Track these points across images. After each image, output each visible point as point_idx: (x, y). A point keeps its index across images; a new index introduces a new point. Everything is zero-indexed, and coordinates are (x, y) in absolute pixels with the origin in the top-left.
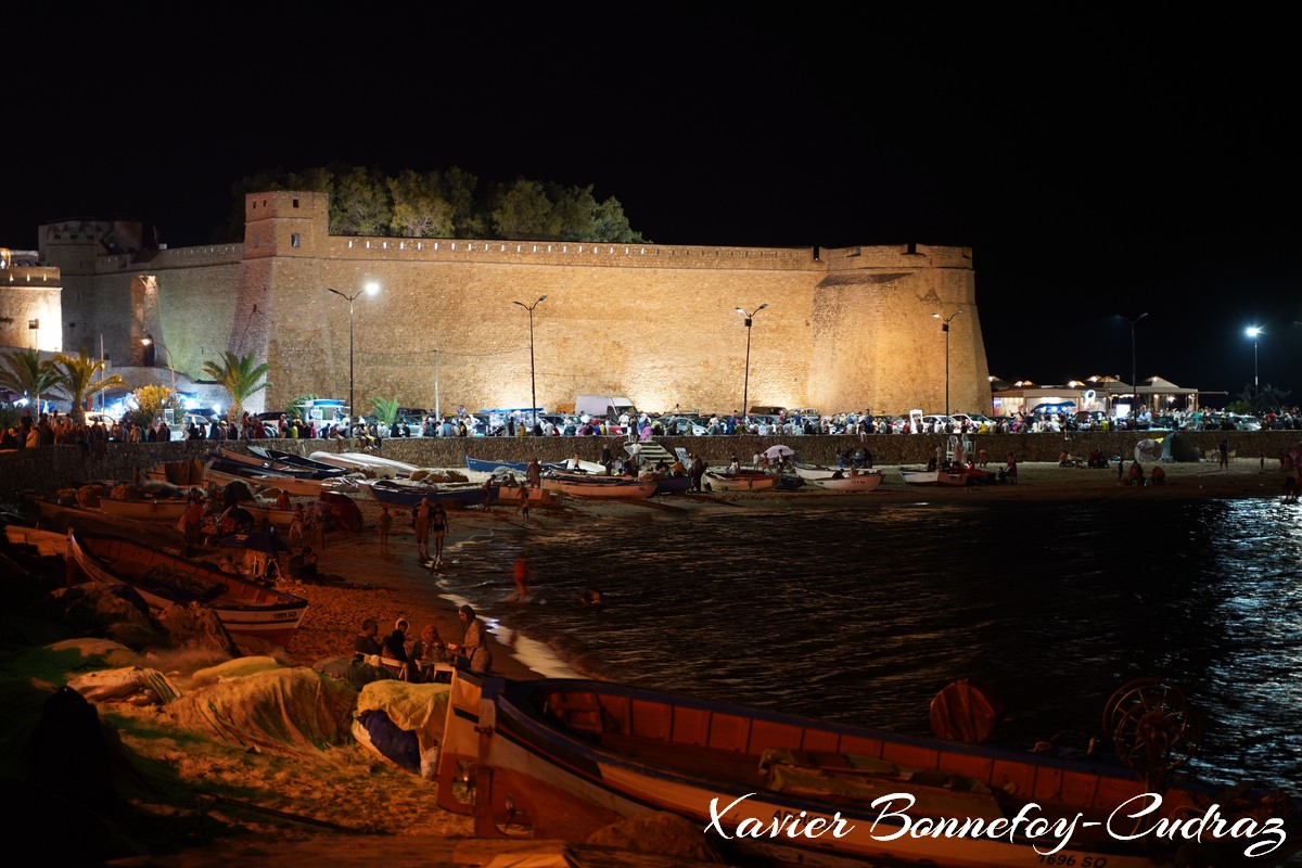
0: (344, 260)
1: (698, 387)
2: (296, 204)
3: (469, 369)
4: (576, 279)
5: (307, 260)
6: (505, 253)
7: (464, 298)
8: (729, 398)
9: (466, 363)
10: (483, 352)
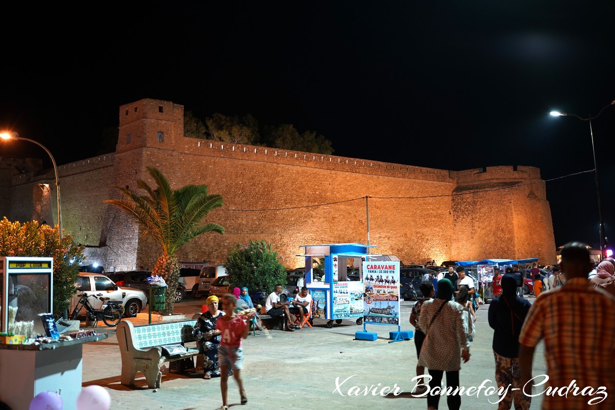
0: (195, 155)
1: (402, 250)
2: (161, 110)
3: (277, 237)
4: (337, 179)
5: (169, 152)
6: (297, 159)
7: (273, 187)
8: (416, 257)
9: (276, 233)
10: (286, 225)
